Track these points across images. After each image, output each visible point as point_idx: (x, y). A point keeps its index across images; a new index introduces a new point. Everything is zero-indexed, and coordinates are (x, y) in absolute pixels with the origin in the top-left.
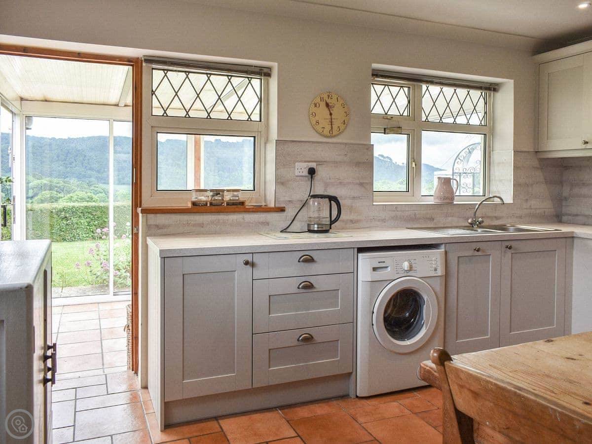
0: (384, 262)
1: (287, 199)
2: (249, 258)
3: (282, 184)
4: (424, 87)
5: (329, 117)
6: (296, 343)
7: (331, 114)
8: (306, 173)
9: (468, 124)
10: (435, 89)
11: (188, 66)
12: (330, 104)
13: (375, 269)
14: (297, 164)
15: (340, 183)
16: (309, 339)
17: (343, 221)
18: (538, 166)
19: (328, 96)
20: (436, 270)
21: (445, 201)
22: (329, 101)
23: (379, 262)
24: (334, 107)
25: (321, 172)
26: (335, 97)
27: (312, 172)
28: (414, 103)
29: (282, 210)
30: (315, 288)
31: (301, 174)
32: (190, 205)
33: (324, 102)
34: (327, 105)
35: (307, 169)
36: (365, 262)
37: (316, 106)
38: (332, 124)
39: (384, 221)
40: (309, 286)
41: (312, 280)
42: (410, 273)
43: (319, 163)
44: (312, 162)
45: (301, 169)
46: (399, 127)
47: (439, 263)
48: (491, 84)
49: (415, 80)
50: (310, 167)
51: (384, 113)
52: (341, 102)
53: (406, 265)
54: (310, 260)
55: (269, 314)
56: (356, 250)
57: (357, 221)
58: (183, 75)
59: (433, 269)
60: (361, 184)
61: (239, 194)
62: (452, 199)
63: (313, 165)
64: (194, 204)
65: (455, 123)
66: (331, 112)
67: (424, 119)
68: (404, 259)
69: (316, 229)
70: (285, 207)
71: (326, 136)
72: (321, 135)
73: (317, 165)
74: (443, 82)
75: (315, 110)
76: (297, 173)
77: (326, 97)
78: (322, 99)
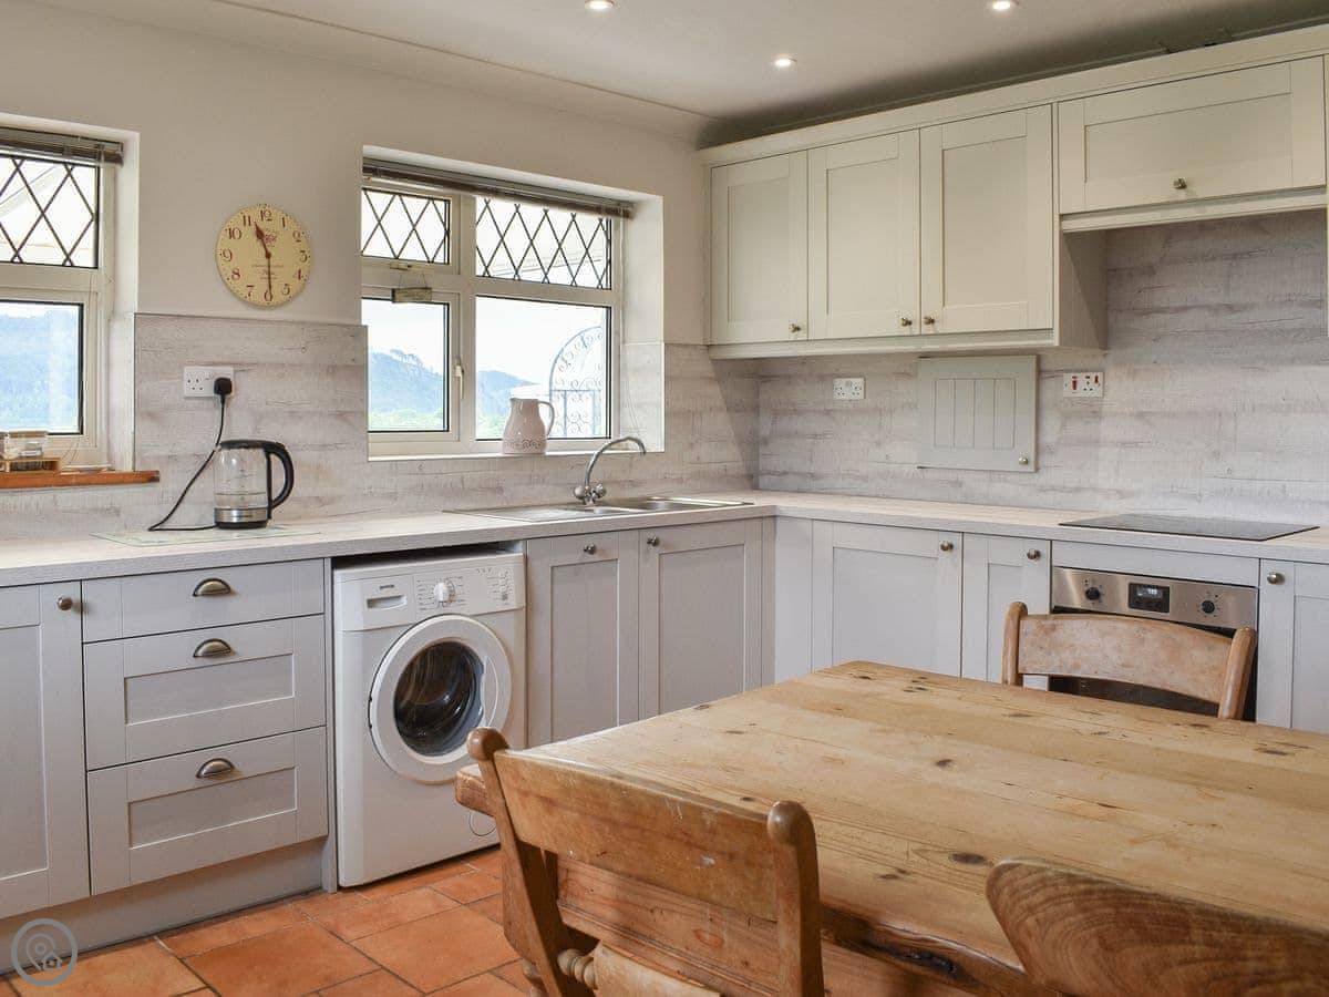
1: (164, 452)
2: (72, 592)
3: (151, 416)
4: (480, 201)
5: (265, 261)
6: (193, 783)
7: (268, 256)
8: (209, 390)
9: (574, 285)
10: (503, 208)
12: (266, 233)
13: (371, 603)
14: (187, 370)
15: (292, 412)
16: (223, 772)
17: (298, 500)
18: (713, 375)
19: (262, 214)
20: (505, 597)
21: (526, 451)
22: (262, 226)
23: (382, 588)
24: (274, 239)
25: (244, 389)
26: (277, 216)
27: (223, 388)
28: (458, 235)
29: (152, 478)
30: (234, 653)
31: (198, 393)
33: (253, 226)
34: (260, 234)
35: (212, 383)
36: (350, 587)
37: (232, 234)
38: (269, 278)
39: (393, 496)
40: (221, 651)
41: (226, 635)
42: (452, 608)
43: (240, 367)
44: (224, 363)
45: (199, 381)
46: (426, 288)
47: (512, 583)
48: (619, 202)
49: (459, 186)
50: (217, 377)
51: (392, 256)
52: (291, 226)
53: (441, 590)
54: (223, 590)
55: (126, 723)
56: (328, 563)
57: (332, 500)
59: (499, 596)
61: (45, 442)
62: (542, 445)
63: (226, 372)
65: (546, 283)
66: (269, 249)
67: (480, 271)
68: (436, 578)
69: (235, 520)
70: (158, 472)
71: (256, 306)
72: (246, 302)
73: (235, 372)
74: (520, 193)
75: (231, 244)
76: (187, 391)
77: (256, 216)
78: (247, 221)
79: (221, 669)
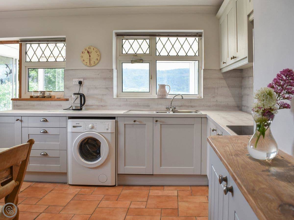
0: (79, 124)
1: (69, 95)
2: (20, 118)
3: (67, 88)
4: (158, 38)
6: (40, 156)
7: (90, 56)
8: (78, 83)
9: (187, 56)
10: (164, 39)
12: (89, 52)
13: (74, 127)
14: (74, 79)
15: (96, 88)
16: (46, 155)
18: (223, 77)
19: (89, 48)
20: (107, 129)
22: (89, 50)
23: (76, 124)
24: (91, 53)
25: (85, 83)
26: (92, 48)
27: (80, 83)
28: (153, 47)
29: (67, 100)
30: (48, 133)
31: (76, 84)
32: (29, 97)
33: (87, 51)
34: (88, 52)
35: (78, 82)
36: (71, 123)
37: (83, 53)
38: (90, 61)
39: (120, 106)
40: (45, 132)
42: (93, 130)
43: (84, 79)
44: (81, 78)
45: (76, 81)
46: (141, 60)
50: (80, 80)
51: (135, 53)
52: (95, 50)
53: (90, 126)
54: (46, 121)
56: (67, 118)
57: (105, 106)
58: (37, 45)
59: (106, 129)
60: (107, 88)
63: (82, 80)
64: (32, 97)
65: (177, 56)
67: (158, 54)
70: (68, 99)
71: (88, 66)
72: (86, 65)
73: (83, 80)
74: (169, 35)
75: (82, 55)
76: (74, 84)
77: (87, 49)
78: (86, 50)
79: (45, 136)
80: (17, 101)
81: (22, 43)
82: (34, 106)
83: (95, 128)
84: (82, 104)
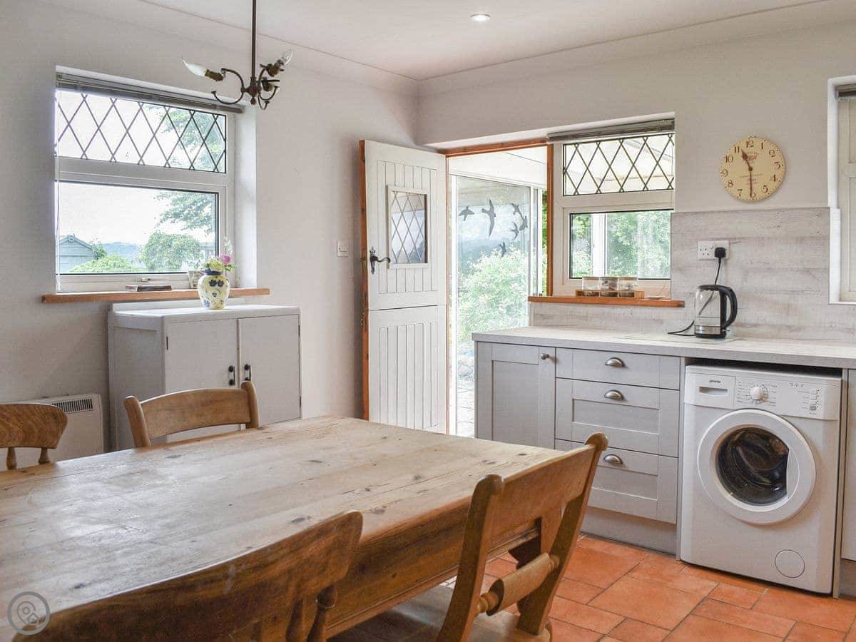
0: (719, 382)
1: (687, 291)
2: (551, 352)
3: (680, 270)
5: (748, 173)
7: (751, 169)
8: (712, 256)
11: (599, 134)
12: (748, 155)
13: (703, 390)
14: (699, 243)
15: (769, 269)
19: (747, 143)
20: (813, 408)
22: (746, 151)
23: (711, 381)
24: (755, 158)
25: (735, 254)
26: (757, 143)
27: (720, 253)
29: (680, 305)
30: (626, 400)
31: (706, 257)
32: (573, 295)
33: (741, 154)
34: (745, 156)
35: (714, 250)
37: (727, 159)
38: (751, 184)
40: (619, 398)
41: (623, 390)
42: (763, 406)
43: (733, 240)
45: (706, 249)
47: (822, 399)
50: (717, 246)
52: (768, 147)
53: (755, 391)
54: (620, 365)
55: (573, 421)
56: (683, 361)
58: (595, 145)
59: (808, 406)
60: (807, 271)
63: (724, 244)
64: (580, 293)
66: (751, 165)
68: (754, 382)
70: (684, 302)
71: (743, 201)
72: (739, 198)
73: (730, 244)
75: (726, 166)
76: (700, 256)
77: (743, 146)
78: (737, 149)
79: (617, 407)
80: (543, 304)
81: (554, 142)
82: (586, 318)
83: (773, 400)
84: (727, 319)
